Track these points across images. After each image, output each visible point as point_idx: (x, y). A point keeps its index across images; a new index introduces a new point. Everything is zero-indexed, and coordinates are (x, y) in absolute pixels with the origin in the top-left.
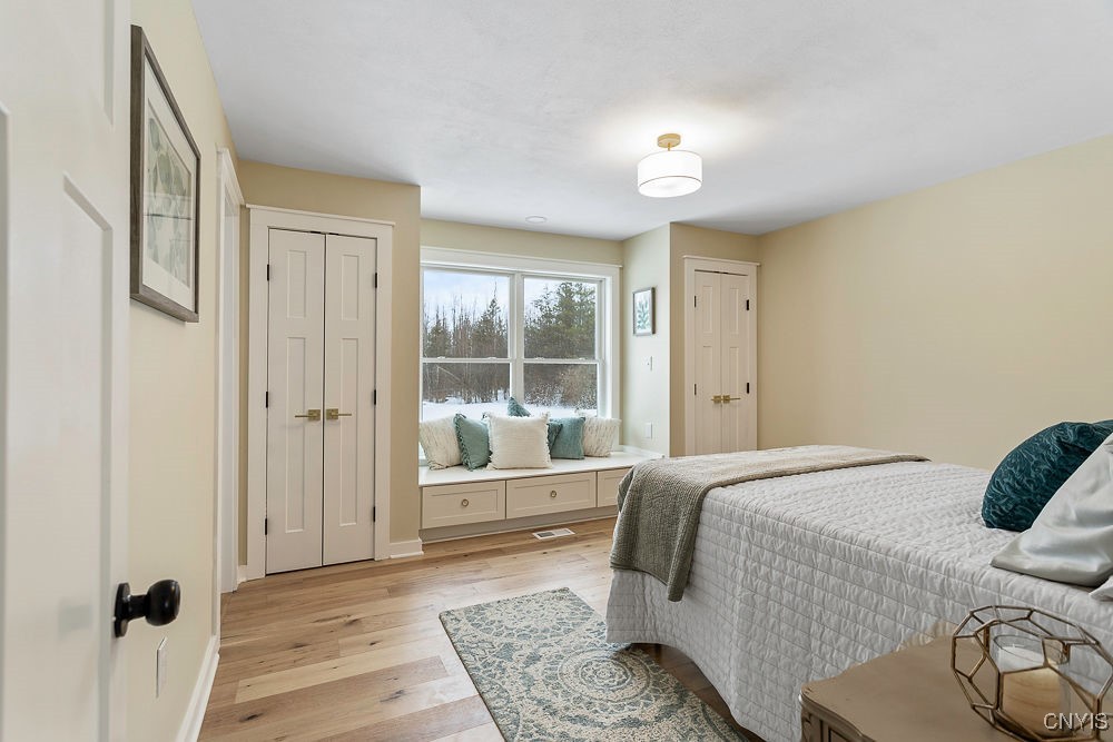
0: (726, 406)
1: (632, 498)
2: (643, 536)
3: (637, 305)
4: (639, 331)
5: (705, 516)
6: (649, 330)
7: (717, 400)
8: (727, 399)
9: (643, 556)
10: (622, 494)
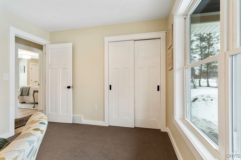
0: (36, 82)
1: (22, 89)
2: (23, 92)
3: (21, 68)
4: (22, 72)
5: (30, 89)
6: (24, 72)
7: (35, 82)
8: (37, 82)
9: (23, 94)
10: (20, 90)
